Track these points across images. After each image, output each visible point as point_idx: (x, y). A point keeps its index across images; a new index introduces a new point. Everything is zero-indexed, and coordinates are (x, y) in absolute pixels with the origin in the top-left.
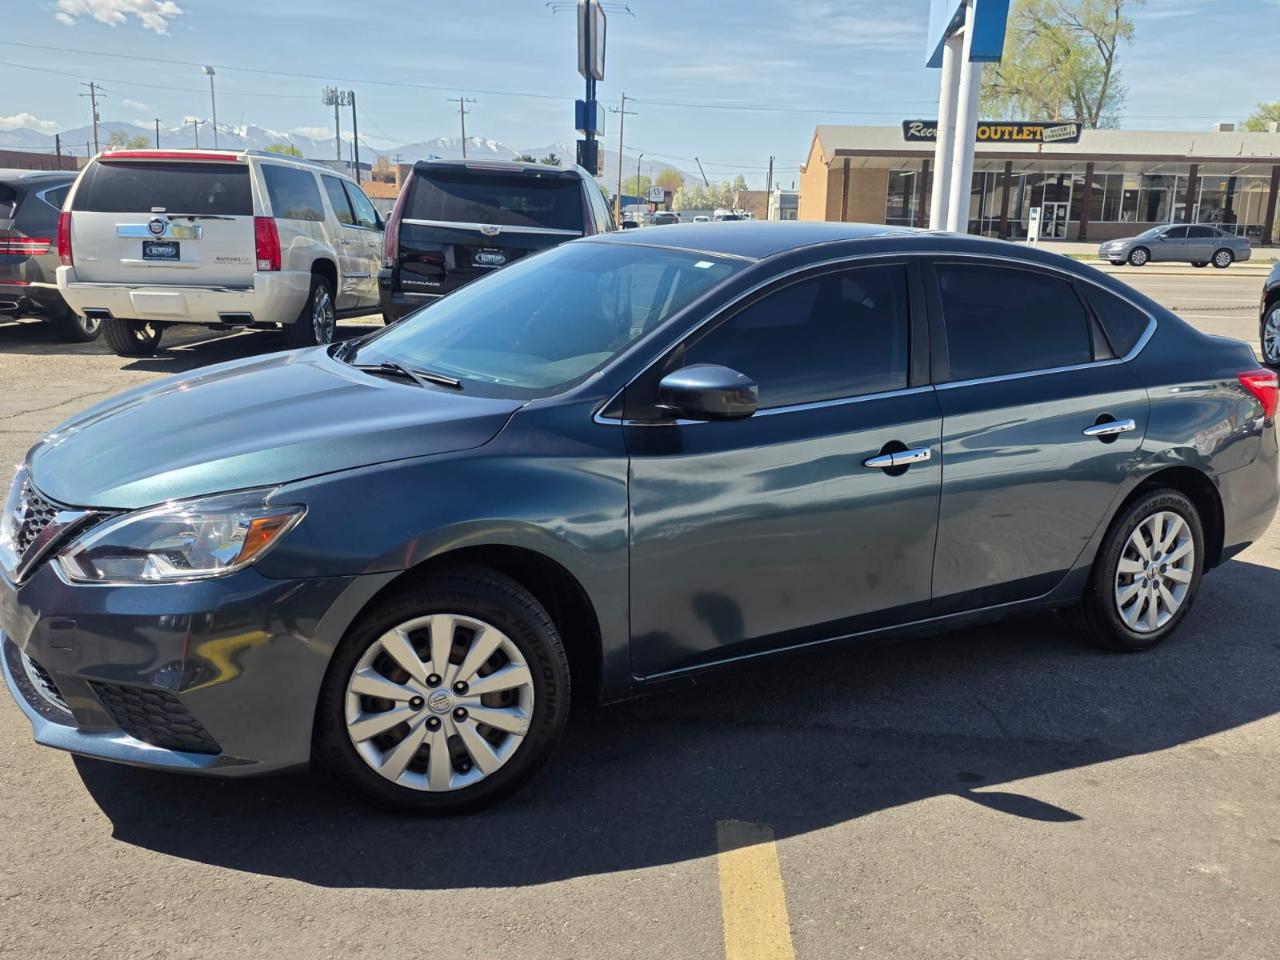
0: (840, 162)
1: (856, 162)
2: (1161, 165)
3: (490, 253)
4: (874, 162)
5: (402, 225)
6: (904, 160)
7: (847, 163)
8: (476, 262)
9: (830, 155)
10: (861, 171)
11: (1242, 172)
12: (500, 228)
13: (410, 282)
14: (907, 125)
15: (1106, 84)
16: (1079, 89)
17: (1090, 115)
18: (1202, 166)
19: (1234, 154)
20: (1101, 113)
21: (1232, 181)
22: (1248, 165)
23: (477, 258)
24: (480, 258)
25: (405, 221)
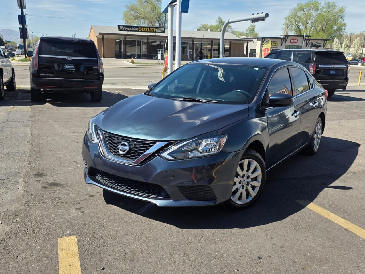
0: (101, 36)
1: (105, 37)
2: (185, 39)
3: (69, 65)
4: (110, 37)
5: (39, 57)
6: (119, 36)
7: (103, 37)
8: (65, 68)
9: (97, 34)
10: (107, 39)
11: (204, 42)
12: (72, 58)
13: (43, 75)
14: (119, 26)
15: (166, 17)
16: (159, 18)
17: (163, 25)
18: (195, 40)
19: (202, 37)
20: (165, 25)
21: (202, 44)
22: (205, 40)
23: (65, 67)
24: (66, 67)
25: (40, 56)
